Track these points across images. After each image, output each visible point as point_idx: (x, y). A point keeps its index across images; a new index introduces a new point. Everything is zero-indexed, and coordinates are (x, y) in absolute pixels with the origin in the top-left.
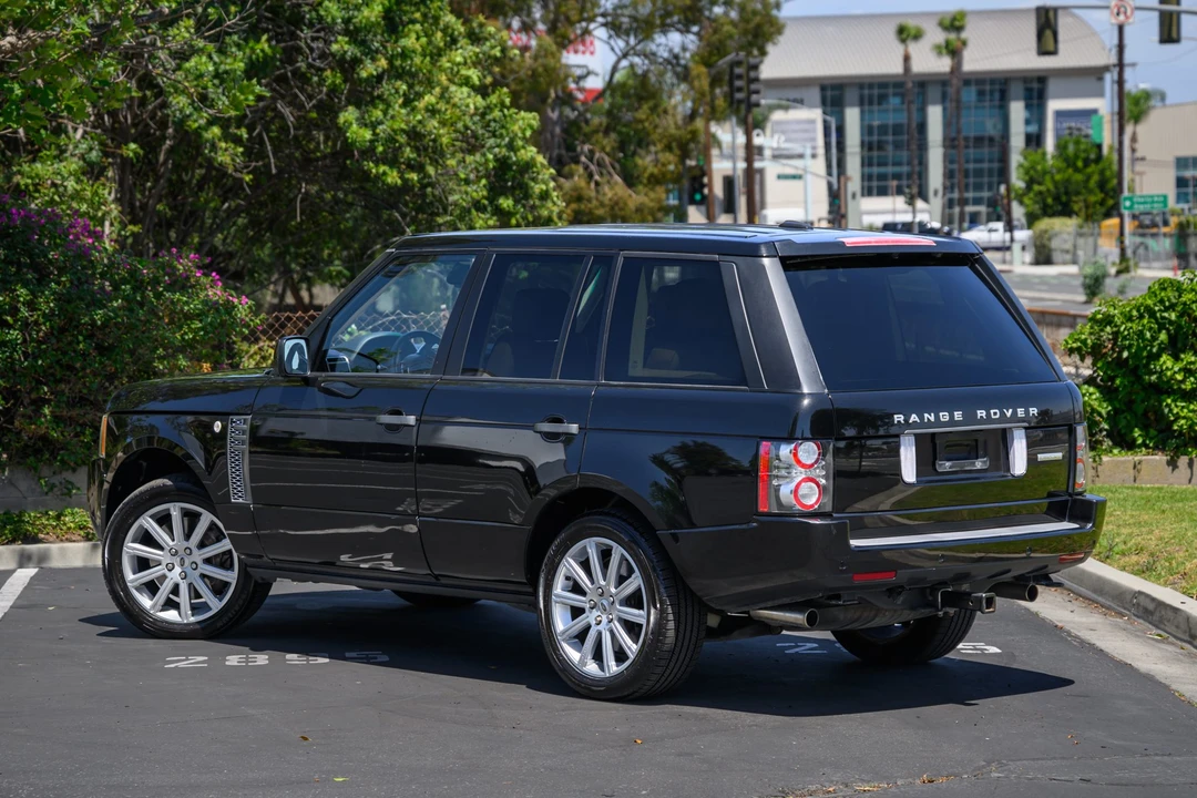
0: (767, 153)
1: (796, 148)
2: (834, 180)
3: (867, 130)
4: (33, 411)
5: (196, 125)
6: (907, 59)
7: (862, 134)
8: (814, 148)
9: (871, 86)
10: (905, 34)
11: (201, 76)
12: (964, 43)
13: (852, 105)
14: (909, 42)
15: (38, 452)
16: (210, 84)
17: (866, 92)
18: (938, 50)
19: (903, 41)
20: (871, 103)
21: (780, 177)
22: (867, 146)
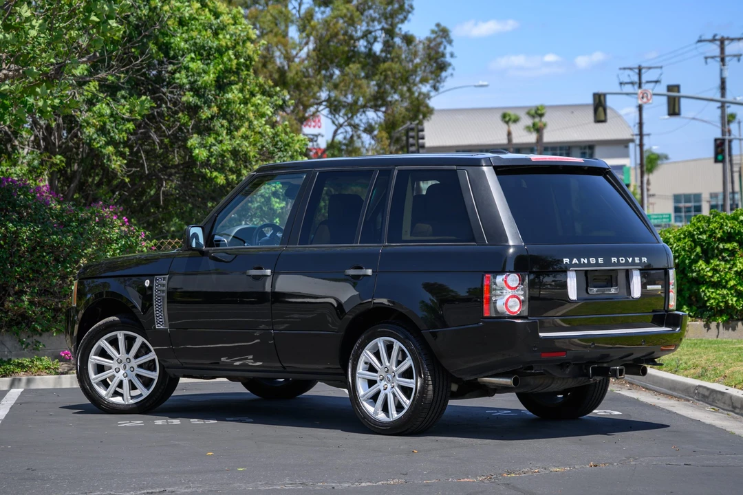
4: (16, 298)
5: (99, 145)
6: (509, 134)
10: (507, 119)
11: (103, 115)
12: (545, 125)
14: (510, 123)
15: (18, 324)
16: (107, 121)
18: (528, 129)
19: (507, 122)
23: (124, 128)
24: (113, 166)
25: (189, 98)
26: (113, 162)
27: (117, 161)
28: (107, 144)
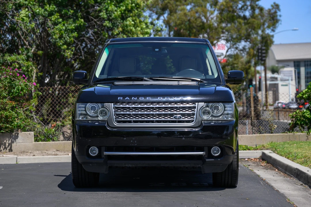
0: (279, 79)
1: (287, 78)
2: (297, 86)
3: (307, 73)
5: (59, 44)
7: (305, 75)
8: (292, 78)
9: (308, 61)
11: (61, 30)
13: (302, 66)
16: (64, 33)
17: (306, 63)
20: (308, 66)
21: (282, 85)
22: (307, 78)
23: (72, 36)
24: (66, 55)
25: (107, 24)
26: (66, 53)
27: (68, 52)
28: (63, 44)
